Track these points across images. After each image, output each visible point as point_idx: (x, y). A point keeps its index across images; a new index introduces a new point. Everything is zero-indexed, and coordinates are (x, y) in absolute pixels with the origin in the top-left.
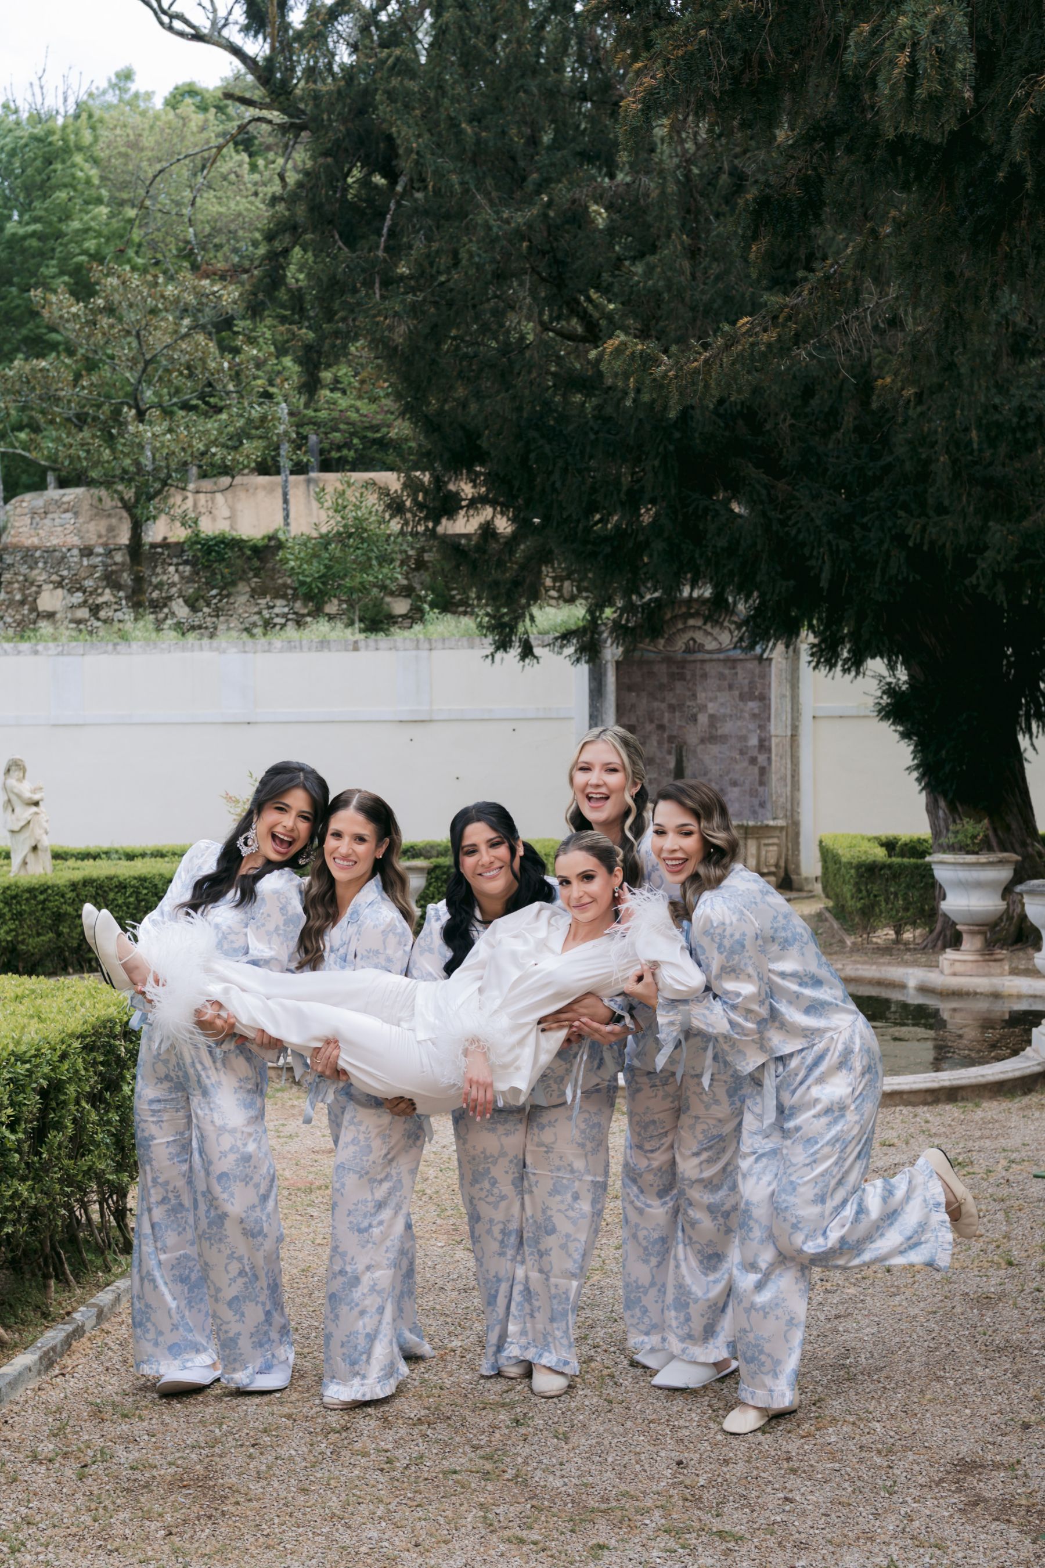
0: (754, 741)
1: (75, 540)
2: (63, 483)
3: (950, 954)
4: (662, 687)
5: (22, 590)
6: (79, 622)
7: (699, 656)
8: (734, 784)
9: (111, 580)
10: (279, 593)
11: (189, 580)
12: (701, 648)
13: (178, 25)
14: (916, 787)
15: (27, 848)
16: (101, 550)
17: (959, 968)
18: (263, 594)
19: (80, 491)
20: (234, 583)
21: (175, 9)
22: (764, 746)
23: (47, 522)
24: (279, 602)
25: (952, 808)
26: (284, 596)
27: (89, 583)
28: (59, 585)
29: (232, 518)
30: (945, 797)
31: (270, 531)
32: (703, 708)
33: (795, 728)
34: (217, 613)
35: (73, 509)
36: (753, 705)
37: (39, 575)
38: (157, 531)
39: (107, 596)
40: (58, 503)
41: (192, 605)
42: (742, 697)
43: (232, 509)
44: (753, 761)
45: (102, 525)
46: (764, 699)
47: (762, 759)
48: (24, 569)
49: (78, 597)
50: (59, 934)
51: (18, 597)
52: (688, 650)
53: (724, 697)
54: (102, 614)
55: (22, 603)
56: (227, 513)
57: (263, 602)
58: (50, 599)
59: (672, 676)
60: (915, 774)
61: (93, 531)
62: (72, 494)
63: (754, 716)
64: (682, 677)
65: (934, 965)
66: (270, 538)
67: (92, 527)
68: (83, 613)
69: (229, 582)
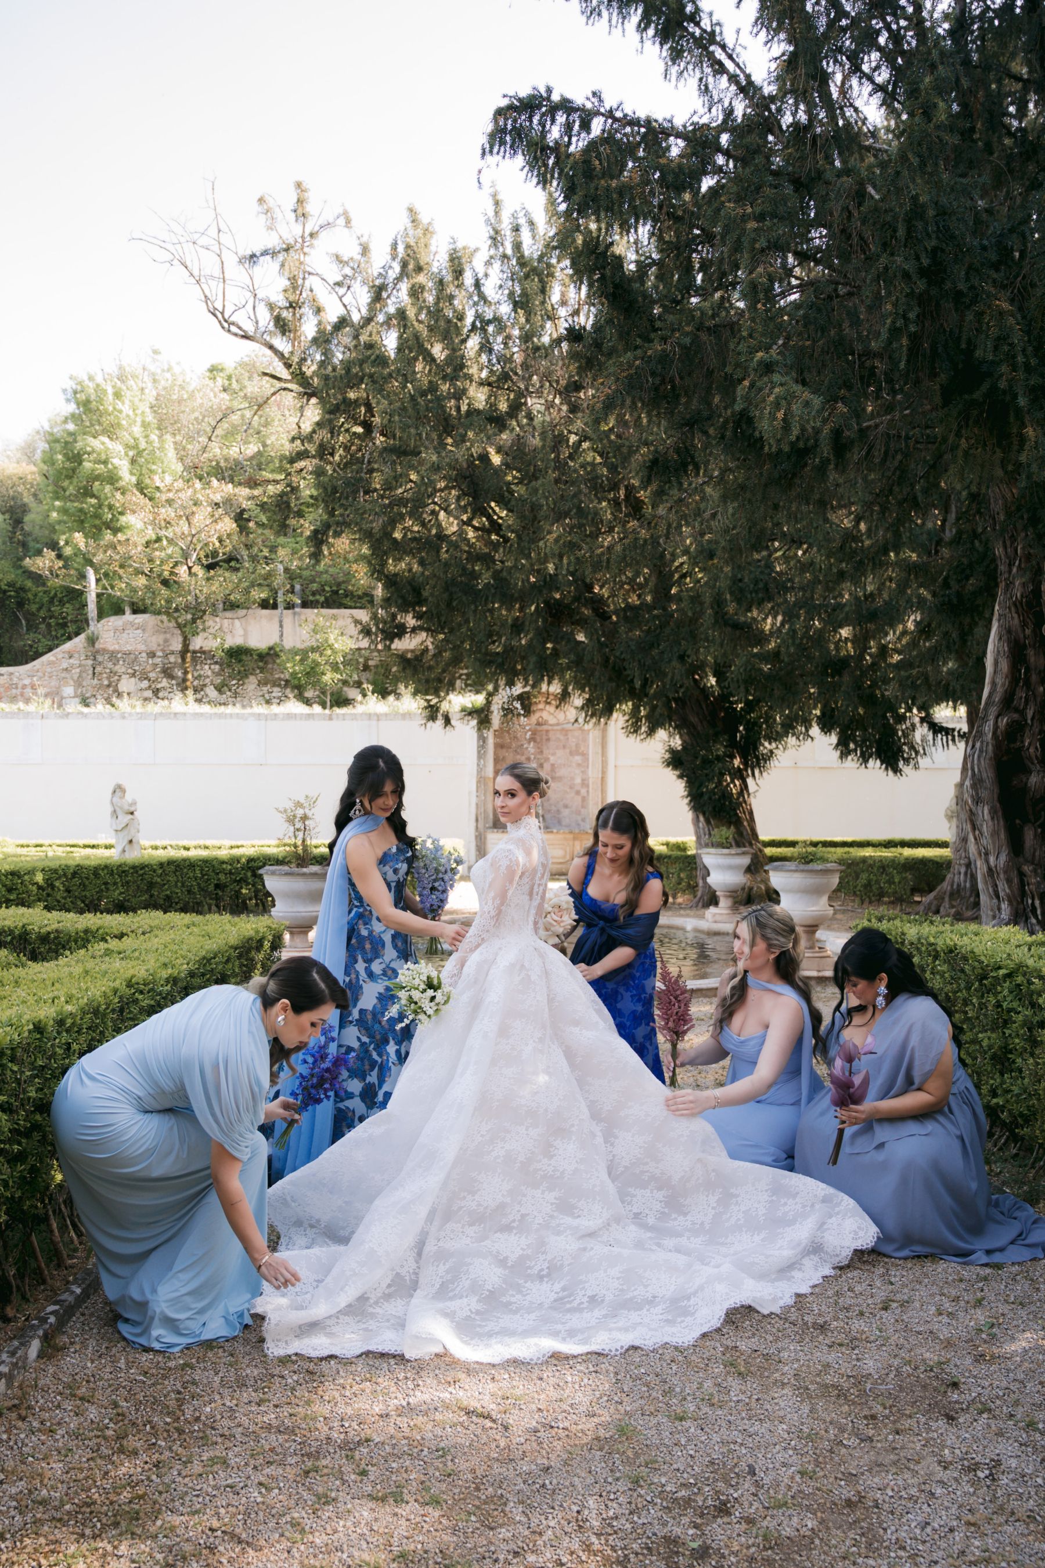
0: (578, 781)
1: (143, 648)
2: (135, 612)
3: (712, 909)
4: (521, 746)
5: (108, 678)
6: (146, 699)
7: (545, 727)
8: (566, 806)
9: (167, 673)
10: (275, 684)
11: (218, 674)
12: (546, 723)
13: (233, 329)
14: (687, 808)
15: (126, 842)
16: (160, 654)
17: (718, 918)
18: (266, 684)
19: (146, 616)
20: (247, 676)
21: (232, 319)
22: (585, 783)
23: (125, 635)
24: (276, 689)
25: (708, 822)
26: (279, 685)
27: (152, 675)
28: (133, 675)
29: (245, 635)
30: (704, 814)
31: (271, 643)
32: (547, 760)
33: (604, 772)
34: (236, 695)
35: (143, 628)
36: (578, 759)
37: (120, 668)
38: (197, 643)
39: (164, 683)
40: (132, 624)
41: (219, 689)
42: (571, 753)
43: (245, 630)
44: (578, 793)
45: (160, 638)
46: (585, 755)
47: (583, 791)
48: (110, 665)
49: (145, 684)
50: (151, 896)
51: (106, 682)
53: (560, 753)
54: (161, 695)
55: (109, 686)
56: (241, 632)
57: (265, 689)
58: (126, 684)
59: (528, 740)
60: (687, 800)
61: (155, 642)
62: (140, 618)
63: (579, 765)
64: (534, 740)
65: (703, 917)
66: (270, 649)
67: (154, 639)
68: (149, 694)
69: (243, 676)
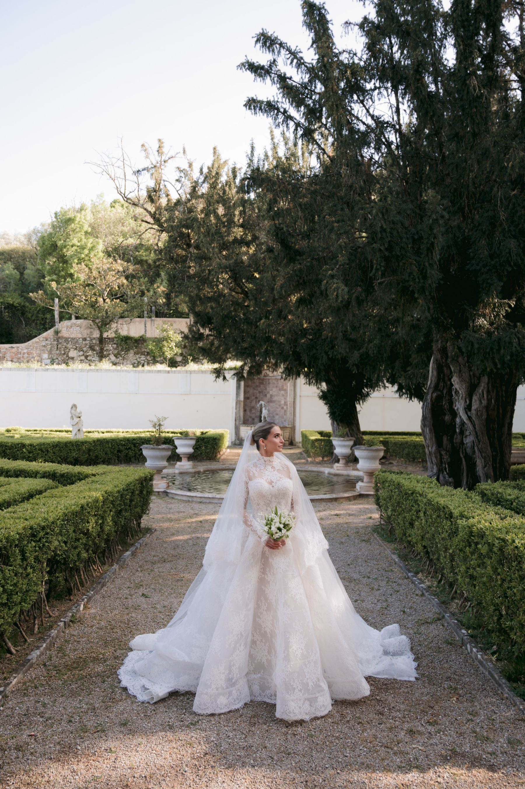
0: (283, 402)
1: (80, 336)
2: (77, 318)
3: (336, 464)
4: (257, 386)
5: (64, 350)
6: (81, 360)
7: (268, 378)
8: (277, 414)
9: (92, 348)
10: (142, 354)
11: (115, 349)
12: (268, 375)
13: (129, 201)
14: (329, 419)
15: (77, 430)
16: (88, 339)
17: (339, 468)
18: (138, 354)
19: (82, 321)
20: (129, 350)
21: (128, 197)
22: (286, 404)
23: (72, 329)
24: (143, 356)
25: (338, 424)
26: (144, 355)
27: (85, 349)
28: (76, 349)
29: (128, 330)
30: (336, 421)
31: (141, 335)
32: (269, 392)
33: (295, 399)
34: (124, 359)
35: (80, 326)
36: (283, 392)
37: (70, 346)
38: (108, 334)
39: (90, 353)
40: (75, 324)
41: (116, 356)
42: (280, 390)
43: (128, 328)
44: (283, 408)
45: (89, 331)
46: (286, 390)
47: (285, 407)
48: (65, 344)
49: (81, 353)
51: (63, 352)
52: (265, 376)
53: (274, 389)
54: (89, 358)
55: (64, 354)
56: (126, 329)
57: (138, 356)
58: (73, 353)
59: (260, 383)
60: (328, 415)
61: (86, 333)
62: (79, 321)
63: (283, 395)
64: (263, 383)
65: (332, 467)
66: (141, 337)
67: (85, 331)
68: (83, 358)
69: (128, 350)
